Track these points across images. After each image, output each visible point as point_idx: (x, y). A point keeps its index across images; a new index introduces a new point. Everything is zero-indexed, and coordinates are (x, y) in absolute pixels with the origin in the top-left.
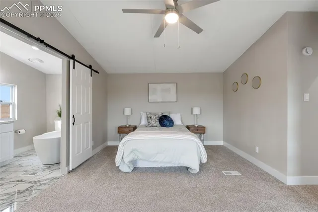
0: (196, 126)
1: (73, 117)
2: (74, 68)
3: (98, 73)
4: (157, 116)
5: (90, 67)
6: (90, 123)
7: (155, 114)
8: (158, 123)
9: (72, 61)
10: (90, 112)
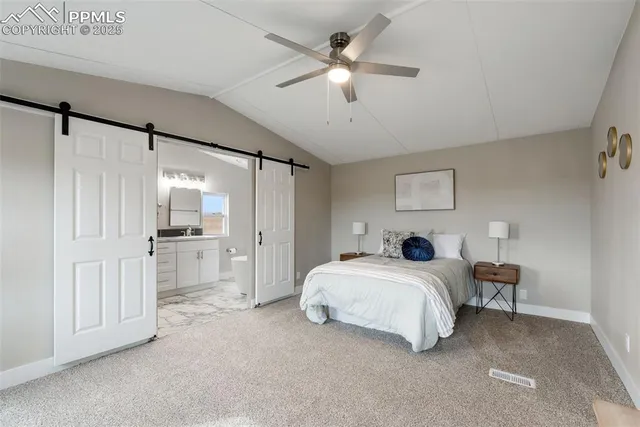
0: (497, 264)
1: (260, 234)
2: (261, 168)
3: (308, 168)
4: (400, 238)
5: (291, 162)
6: (290, 245)
7: (397, 235)
8: (400, 251)
9: (258, 159)
10: (291, 229)
